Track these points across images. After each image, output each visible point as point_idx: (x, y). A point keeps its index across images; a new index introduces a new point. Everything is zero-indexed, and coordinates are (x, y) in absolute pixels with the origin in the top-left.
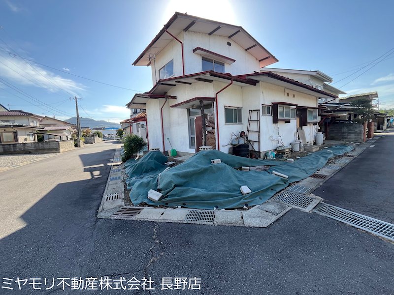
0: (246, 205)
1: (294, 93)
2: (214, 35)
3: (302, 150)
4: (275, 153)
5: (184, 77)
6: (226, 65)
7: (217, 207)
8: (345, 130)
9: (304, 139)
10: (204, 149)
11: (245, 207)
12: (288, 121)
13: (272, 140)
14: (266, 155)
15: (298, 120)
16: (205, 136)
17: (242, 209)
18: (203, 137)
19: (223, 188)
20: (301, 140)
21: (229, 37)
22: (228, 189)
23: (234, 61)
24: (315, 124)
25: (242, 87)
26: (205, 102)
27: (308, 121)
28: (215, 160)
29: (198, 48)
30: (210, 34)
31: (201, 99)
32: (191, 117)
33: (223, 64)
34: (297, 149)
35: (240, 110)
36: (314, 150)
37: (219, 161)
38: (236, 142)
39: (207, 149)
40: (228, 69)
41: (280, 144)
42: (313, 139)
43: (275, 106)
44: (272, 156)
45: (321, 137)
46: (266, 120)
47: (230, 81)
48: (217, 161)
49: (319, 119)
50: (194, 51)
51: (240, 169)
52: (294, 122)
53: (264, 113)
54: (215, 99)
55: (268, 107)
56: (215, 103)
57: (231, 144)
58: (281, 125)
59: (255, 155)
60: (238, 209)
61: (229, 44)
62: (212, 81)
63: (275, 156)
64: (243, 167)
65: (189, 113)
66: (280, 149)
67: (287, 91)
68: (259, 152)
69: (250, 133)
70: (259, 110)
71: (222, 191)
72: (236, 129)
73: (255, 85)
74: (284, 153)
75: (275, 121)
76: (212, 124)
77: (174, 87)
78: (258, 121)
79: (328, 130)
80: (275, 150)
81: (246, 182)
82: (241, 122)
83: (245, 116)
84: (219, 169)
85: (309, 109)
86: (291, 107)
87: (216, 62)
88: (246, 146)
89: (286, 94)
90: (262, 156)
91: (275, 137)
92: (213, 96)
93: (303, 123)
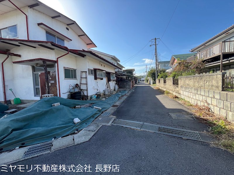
0: (77, 130)
1: (105, 65)
2: (56, 19)
3: (109, 93)
4: (96, 96)
5: (28, 41)
6: (65, 42)
7: (55, 138)
8: (125, 84)
9: (110, 88)
10: (46, 96)
11: (76, 132)
12: (102, 79)
13: (94, 89)
14: (91, 98)
15: (107, 78)
16: (49, 87)
17: (74, 133)
18: (46, 88)
19: (61, 123)
20: (108, 89)
21: (68, 25)
22: (64, 123)
23: (71, 40)
24: (114, 81)
25: (76, 57)
26: (48, 63)
27: (111, 79)
28: (55, 104)
29: (42, 24)
30: (53, 18)
31: (44, 60)
32: (35, 73)
33: (63, 40)
34: (107, 93)
35: (75, 70)
36: (114, 93)
37: (58, 104)
38: (73, 91)
39: (49, 96)
40: (67, 44)
41: (98, 91)
42: (114, 88)
43: (95, 70)
44: (94, 98)
45: (117, 87)
46: (91, 78)
47: (67, 52)
48: (57, 104)
49: (115, 79)
50: (39, 24)
51: (75, 107)
52: (105, 80)
53: (89, 74)
54: (56, 62)
55: (92, 71)
56: (56, 64)
57: (69, 92)
58: (98, 80)
59: (85, 98)
60: (71, 134)
61: (67, 29)
62: (54, 49)
63: (96, 98)
64: (76, 106)
65: (34, 69)
66: (99, 94)
67: (101, 63)
68: (87, 96)
69: (82, 85)
70: (86, 72)
71: (60, 125)
72: (72, 82)
73: (84, 57)
74: (100, 96)
75: (96, 78)
76: (54, 78)
77: (17, 47)
78: (86, 78)
79: (119, 84)
80: (96, 94)
81: (77, 115)
82: (76, 78)
83: (78, 74)
84: (58, 109)
85: (111, 74)
86: (103, 71)
87: (57, 37)
88: (79, 93)
89: (101, 65)
90: (89, 98)
91: (96, 87)
92: (55, 59)
93: (109, 80)
